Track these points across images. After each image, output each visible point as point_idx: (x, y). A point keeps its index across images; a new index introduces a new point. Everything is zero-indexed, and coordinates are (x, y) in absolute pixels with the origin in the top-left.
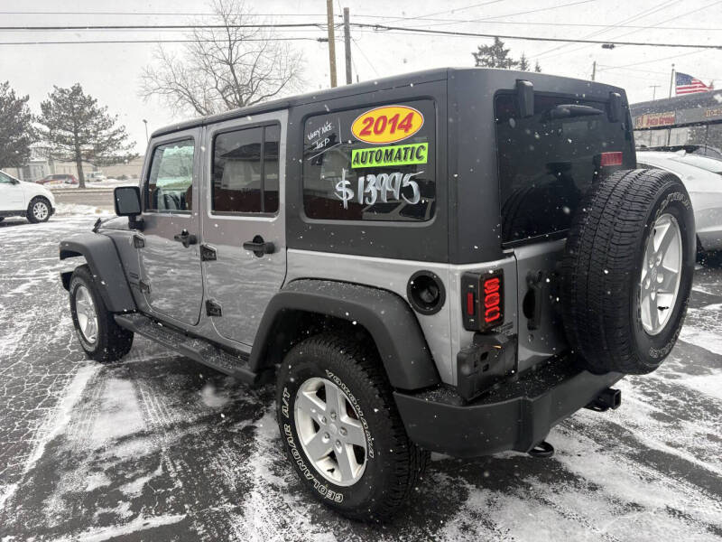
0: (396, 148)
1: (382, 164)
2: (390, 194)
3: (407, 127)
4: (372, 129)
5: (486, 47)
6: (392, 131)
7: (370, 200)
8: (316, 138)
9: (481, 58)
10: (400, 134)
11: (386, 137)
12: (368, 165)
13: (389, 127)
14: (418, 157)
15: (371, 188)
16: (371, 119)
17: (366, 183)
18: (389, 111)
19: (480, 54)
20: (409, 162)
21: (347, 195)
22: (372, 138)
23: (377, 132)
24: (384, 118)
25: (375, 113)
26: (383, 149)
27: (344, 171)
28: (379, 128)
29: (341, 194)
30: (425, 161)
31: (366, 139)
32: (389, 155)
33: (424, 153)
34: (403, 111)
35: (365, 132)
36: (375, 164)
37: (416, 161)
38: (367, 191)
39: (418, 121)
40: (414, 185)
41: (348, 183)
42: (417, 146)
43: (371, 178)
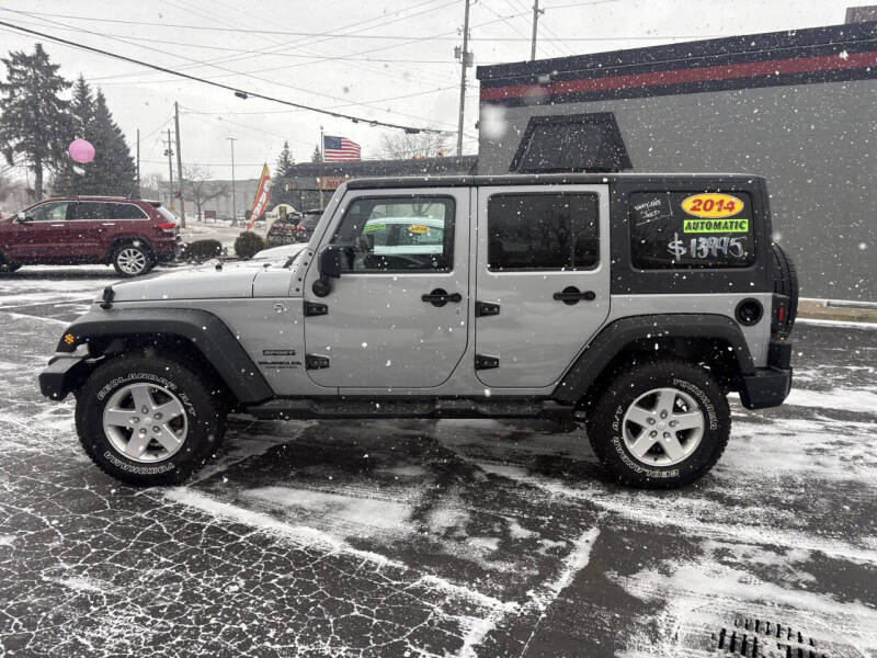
0: (723, 221)
1: (712, 231)
2: (719, 251)
3: (731, 209)
4: (701, 207)
5: (23, 55)
6: (719, 210)
7: (702, 254)
8: (644, 209)
9: (16, 67)
10: (726, 213)
11: (714, 213)
12: (699, 231)
13: (716, 207)
14: (741, 228)
15: (702, 246)
16: (700, 202)
17: (698, 244)
18: (716, 197)
19: (15, 63)
20: (734, 230)
21: (680, 251)
22: (702, 213)
23: (705, 209)
24: (712, 202)
25: (704, 197)
26: (713, 221)
27: (676, 235)
28: (708, 207)
29: (674, 250)
30: (746, 230)
31: (695, 213)
32: (717, 226)
33: (746, 226)
34: (727, 199)
35: (694, 209)
36: (705, 231)
37: (739, 230)
38: (700, 248)
39: (739, 206)
40: (739, 245)
41: (680, 242)
42: (740, 221)
43: (701, 239)
